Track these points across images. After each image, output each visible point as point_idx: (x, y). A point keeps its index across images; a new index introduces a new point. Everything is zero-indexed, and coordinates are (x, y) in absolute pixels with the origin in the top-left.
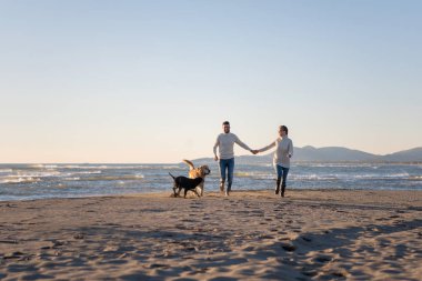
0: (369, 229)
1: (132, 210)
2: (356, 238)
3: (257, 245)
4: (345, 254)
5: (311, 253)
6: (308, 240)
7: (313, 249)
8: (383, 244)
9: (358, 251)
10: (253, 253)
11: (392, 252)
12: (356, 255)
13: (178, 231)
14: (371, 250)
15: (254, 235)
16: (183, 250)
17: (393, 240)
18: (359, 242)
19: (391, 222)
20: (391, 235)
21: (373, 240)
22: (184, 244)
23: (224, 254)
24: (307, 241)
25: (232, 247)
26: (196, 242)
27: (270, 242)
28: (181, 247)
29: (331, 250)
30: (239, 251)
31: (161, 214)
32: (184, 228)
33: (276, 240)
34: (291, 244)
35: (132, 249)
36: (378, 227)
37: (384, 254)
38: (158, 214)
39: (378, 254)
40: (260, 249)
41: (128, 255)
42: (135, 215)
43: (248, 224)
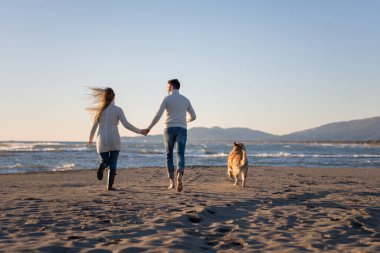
0: (265, 203)
1: (53, 186)
2: (254, 210)
3: (166, 217)
4: (244, 225)
5: (214, 225)
6: (213, 213)
7: (216, 220)
8: (277, 215)
9: (255, 222)
10: (162, 225)
11: (284, 222)
12: (253, 225)
13: (95, 205)
14: (266, 221)
15: (165, 208)
16: (99, 223)
17: (285, 212)
18: (256, 214)
19: (285, 196)
20: (285, 207)
21: (268, 212)
22: (100, 217)
23: (137, 226)
24: (211, 213)
25: (144, 219)
26: (111, 215)
27: (178, 215)
28: (97, 220)
29: (231, 221)
30: (150, 224)
31: (81, 189)
32: (101, 202)
33: (184, 212)
34: (197, 216)
35: (52, 222)
36: (273, 200)
37: (277, 224)
38: (77, 189)
39: (272, 224)
40: (169, 221)
41: (47, 228)
42: (56, 190)
43: (160, 198)
